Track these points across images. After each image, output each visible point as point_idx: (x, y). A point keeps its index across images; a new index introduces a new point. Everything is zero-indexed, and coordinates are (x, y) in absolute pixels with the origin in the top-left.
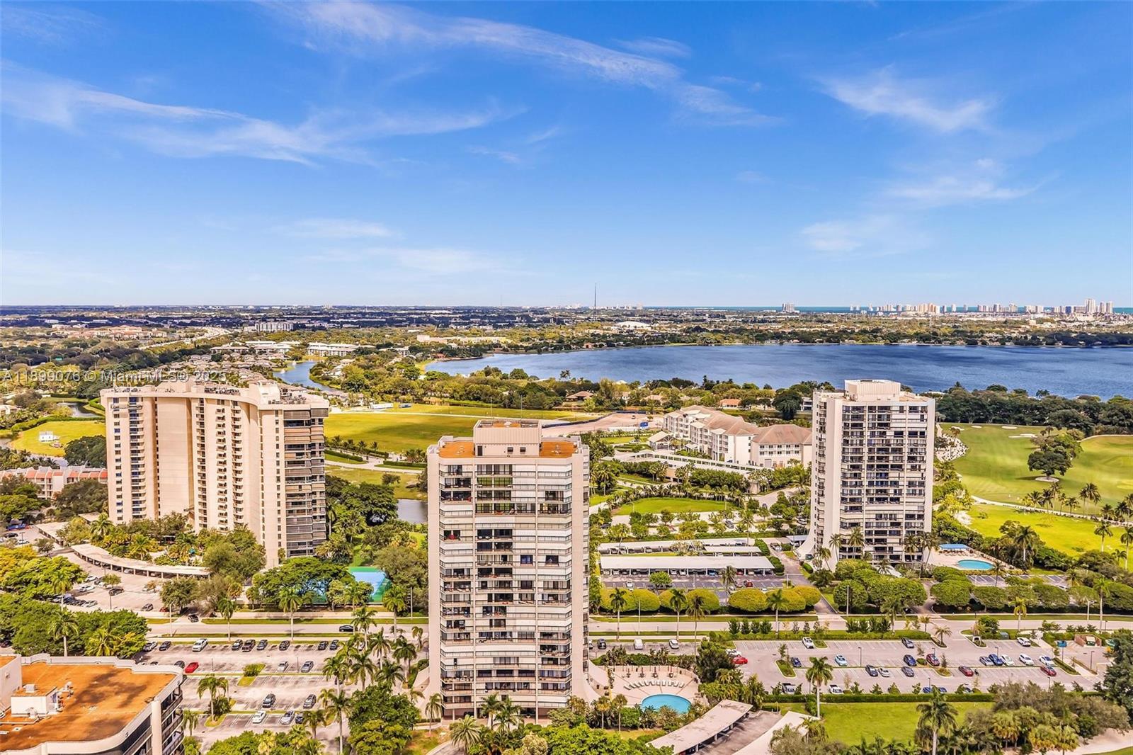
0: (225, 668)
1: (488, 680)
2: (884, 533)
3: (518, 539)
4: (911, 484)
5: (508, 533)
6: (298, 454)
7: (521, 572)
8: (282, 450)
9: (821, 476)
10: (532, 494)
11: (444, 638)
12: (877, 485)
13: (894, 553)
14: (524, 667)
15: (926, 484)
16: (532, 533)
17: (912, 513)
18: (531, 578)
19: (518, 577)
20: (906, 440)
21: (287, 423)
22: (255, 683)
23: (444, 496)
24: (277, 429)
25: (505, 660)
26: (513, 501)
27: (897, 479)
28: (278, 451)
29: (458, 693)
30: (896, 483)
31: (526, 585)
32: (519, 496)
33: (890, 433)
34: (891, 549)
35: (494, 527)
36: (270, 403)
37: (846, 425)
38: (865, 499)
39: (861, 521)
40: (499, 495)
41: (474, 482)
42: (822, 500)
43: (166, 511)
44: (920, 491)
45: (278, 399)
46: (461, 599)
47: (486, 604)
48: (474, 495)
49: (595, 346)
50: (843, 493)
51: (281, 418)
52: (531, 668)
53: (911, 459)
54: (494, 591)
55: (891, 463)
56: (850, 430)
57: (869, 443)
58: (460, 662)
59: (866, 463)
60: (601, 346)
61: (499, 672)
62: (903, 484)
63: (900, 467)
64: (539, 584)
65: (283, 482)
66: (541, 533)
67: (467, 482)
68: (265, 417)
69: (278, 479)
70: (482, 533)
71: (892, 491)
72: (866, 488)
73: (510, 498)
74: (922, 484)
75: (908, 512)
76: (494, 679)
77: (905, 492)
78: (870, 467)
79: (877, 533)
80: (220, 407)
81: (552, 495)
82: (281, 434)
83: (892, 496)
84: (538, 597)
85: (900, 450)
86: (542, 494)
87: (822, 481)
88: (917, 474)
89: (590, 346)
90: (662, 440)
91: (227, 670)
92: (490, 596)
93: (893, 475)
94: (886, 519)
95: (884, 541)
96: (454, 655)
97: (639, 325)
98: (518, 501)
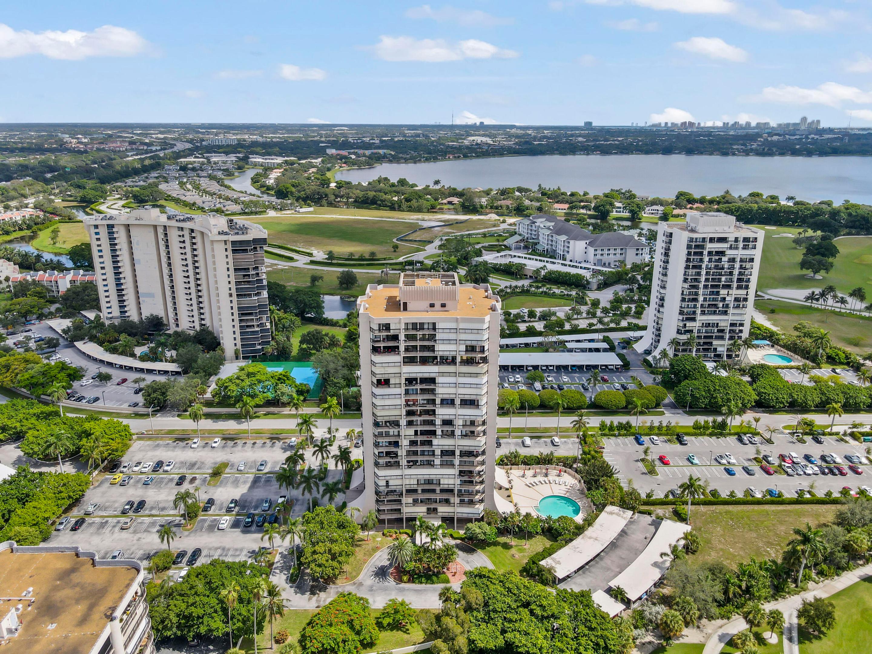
0: (197, 466)
1: (415, 496)
2: (711, 337)
3: (440, 385)
4: (737, 300)
5: (432, 381)
6: (244, 276)
7: (443, 412)
8: (232, 272)
9: (662, 291)
10: (453, 347)
11: (377, 464)
12: (709, 301)
13: (718, 353)
14: (446, 487)
15: (749, 300)
16: (452, 380)
17: (735, 322)
18: (452, 417)
19: (440, 417)
20: (737, 265)
21: (234, 251)
22: (221, 483)
23: (375, 350)
24: (227, 256)
25: (429, 482)
26: (436, 354)
27: (726, 296)
28: (228, 273)
29: (389, 507)
30: (724, 299)
31: (447, 422)
32: (442, 349)
33: (725, 259)
34: (715, 350)
35: (419, 376)
36: (219, 233)
37: (689, 254)
38: (699, 311)
39: (694, 328)
40: (424, 348)
41: (402, 337)
42: (661, 310)
43: (146, 313)
44: (743, 305)
45: (226, 230)
46: (391, 433)
47: (413, 438)
48: (402, 348)
49: (455, 157)
50: (681, 307)
51: (229, 247)
52: (451, 487)
53: (739, 280)
54: (419, 428)
55: (723, 283)
56: (692, 257)
57: (707, 268)
58: (391, 483)
59: (703, 283)
60: (459, 157)
61: (424, 491)
62: (730, 299)
63: (728, 287)
64: (459, 422)
65: (235, 298)
66: (462, 380)
67: (395, 338)
68: (216, 246)
69: (231, 295)
70: (410, 381)
71: (721, 305)
72: (700, 303)
73: (434, 351)
74: (746, 300)
75: (732, 322)
76: (420, 497)
77: (731, 305)
78: (705, 287)
79: (705, 337)
80: (181, 233)
81: (471, 349)
82: (230, 259)
83: (721, 309)
84: (458, 432)
85: (731, 274)
86: (463, 348)
87: (663, 295)
88: (743, 292)
89: (451, 157)
90: (517, 242)
91: (198, 468)
92: (416, 432)
93: (723, 292)
94: (713, 327)
95: (711, 344)
96: (387, 478)
97: (484, 139)
98: (441, 353)
